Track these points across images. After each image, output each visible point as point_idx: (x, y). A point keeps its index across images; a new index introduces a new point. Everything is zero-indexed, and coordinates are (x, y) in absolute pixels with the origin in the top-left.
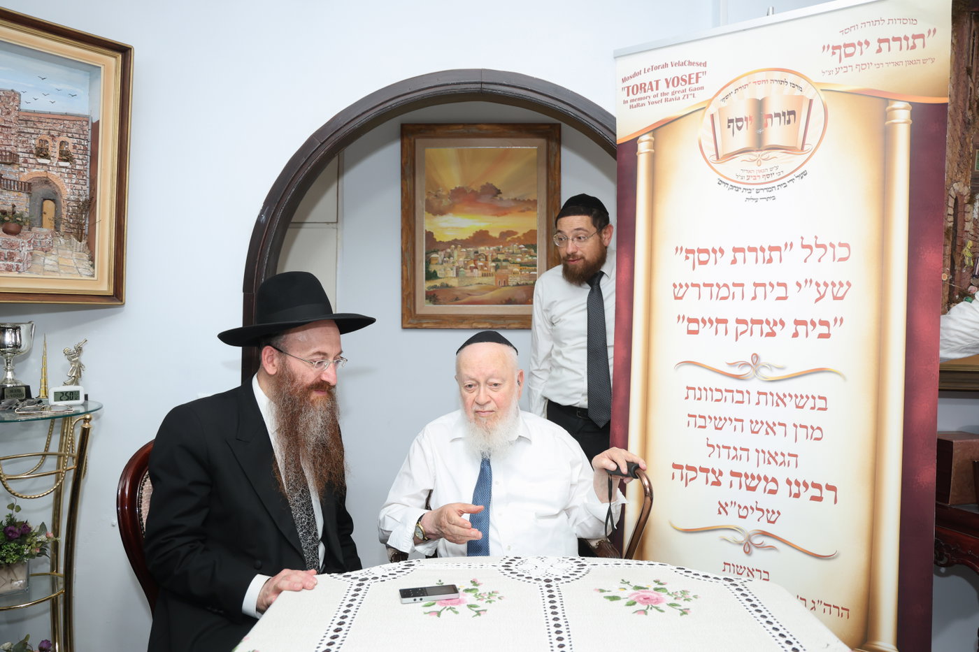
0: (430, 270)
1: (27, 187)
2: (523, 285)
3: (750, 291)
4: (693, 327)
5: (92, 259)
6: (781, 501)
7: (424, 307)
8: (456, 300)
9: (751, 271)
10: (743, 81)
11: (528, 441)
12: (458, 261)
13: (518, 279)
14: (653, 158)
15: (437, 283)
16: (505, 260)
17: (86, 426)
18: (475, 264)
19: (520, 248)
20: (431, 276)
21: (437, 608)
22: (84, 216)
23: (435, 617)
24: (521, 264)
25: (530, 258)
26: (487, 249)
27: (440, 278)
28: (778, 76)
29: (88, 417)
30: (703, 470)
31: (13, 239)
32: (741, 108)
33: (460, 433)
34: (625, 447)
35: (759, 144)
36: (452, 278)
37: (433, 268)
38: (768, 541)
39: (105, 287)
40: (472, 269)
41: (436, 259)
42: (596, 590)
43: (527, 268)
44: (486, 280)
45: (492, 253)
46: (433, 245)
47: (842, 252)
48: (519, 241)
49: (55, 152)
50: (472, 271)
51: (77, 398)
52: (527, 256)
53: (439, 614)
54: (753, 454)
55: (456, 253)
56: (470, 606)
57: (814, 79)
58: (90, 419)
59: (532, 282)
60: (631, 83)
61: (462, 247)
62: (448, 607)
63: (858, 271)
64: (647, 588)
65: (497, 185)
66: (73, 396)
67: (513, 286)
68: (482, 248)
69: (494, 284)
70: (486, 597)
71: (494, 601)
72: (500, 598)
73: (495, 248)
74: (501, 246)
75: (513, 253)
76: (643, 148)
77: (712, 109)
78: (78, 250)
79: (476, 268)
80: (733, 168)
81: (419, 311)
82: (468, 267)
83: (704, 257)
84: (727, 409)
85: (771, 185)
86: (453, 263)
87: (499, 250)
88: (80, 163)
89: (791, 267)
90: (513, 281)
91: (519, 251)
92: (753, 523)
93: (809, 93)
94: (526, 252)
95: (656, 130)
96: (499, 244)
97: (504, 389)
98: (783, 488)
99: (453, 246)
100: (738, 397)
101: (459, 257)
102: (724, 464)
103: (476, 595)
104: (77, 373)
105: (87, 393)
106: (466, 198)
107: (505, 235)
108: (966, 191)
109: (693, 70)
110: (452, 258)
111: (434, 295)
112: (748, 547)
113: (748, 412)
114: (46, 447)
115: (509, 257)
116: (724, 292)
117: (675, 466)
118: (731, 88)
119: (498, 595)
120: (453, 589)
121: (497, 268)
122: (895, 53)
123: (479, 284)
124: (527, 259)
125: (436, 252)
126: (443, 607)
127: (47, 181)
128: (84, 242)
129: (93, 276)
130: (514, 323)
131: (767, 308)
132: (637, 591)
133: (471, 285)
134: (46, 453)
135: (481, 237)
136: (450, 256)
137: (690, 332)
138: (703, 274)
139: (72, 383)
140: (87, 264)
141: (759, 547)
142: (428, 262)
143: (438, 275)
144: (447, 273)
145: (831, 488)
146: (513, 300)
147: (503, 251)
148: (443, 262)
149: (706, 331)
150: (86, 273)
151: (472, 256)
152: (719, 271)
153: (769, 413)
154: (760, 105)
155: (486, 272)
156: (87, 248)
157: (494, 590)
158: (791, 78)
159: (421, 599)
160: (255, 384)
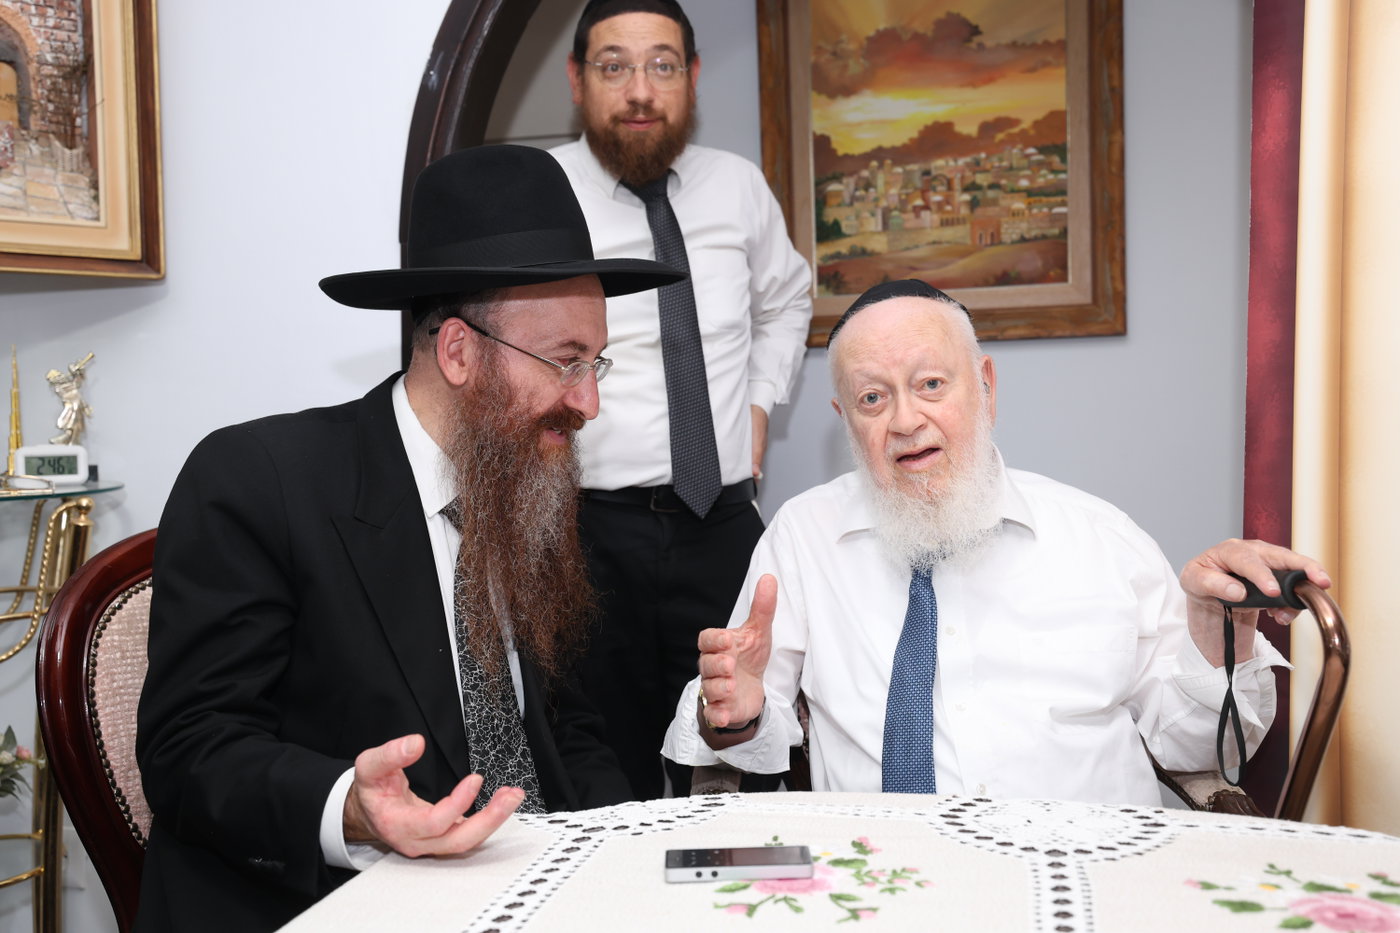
0: (825, 219)
2: (1036, 239)
5: (95, 185)
11: (1026, 530)
12: (886, 195)
13: (1022, 228)
15: (842, 246)
16: (992, 186)
17: (82, 521)
18: (924, 199)
19: (1027, 156)
20: (828, 232)
21: (751, 896)
22: (76, 97)
23: (741, 916)
24: (1030, 193)
25: (1051, 177)
26: (952, 163)
27: (849, 236)
29: (84, 502)
33: (860, 520)
34: (1284, 539)
36: (873, 233)
37: (831, 215)
39: (124, 243)
40: (917, 210)
41: (838, 194)
42: (1190, 882)
43: (1044, 199)
44: (949, 233)
45: (962, 171)
46: (830, 162)
48: (1024, 139)
50: (918, 216)
51: (73, 470)
52: (1044, 172)
53: (751, 909)
55: (881, 179)
56: (837, 898)
58: (88, 508)
59: (1056, 231)
61: (896, 163)
62: (780, 895)
64: (1348, 891)
66: (62, 465)
67: (1013, 243)
68: (940, 162)
69: (968, 241)
70: (883, 879)
71: (904, 890)
72: (918, 884)
73: (968, 159)
74: (983, 155)
75: (1011, 168)
78: (68, 168)
79: (926, 207)
82: (910, 207)
86: (876, 200)
87: (977, 163)
90: (1011, 232)
91: (1025, 162)
94: (1040, 164)
96: (978, 150)
97: (955, 393)
99: (874, 164)
101: (889, 185)
103: (858, 873)
104: (76, 420)
105: (93, 463)
107: (989, 128)
110: (872, 190)
111: (836, 274)
114: (23, 576)
115: (1002, 177)
119: (916, 877)
120: (804, 856)
121: (973, 204)
123: (934, 243)
124: (1045, 178)
125: (837, 178)
126: (764, 896)
128: (79, 151)
129: (97, 219)
130: (1016, 327)
132: (1314, 895)
133: (917, 247)
134: (23, 587)
135: (938, 138)
136: (868, 185)
139: (67, 441)
140: (86, 195)
142: (821, 202)
143: (844, 229)
144: (862, 225)
146: (1013, 274)
147: (988, 166)
148: (854, 199)
150: (85, 214)
151: (918, 182)
155: (949, 216)
156: (87, 164)
157: (908, 865)
159: (715, 874)
160: (400, 397)
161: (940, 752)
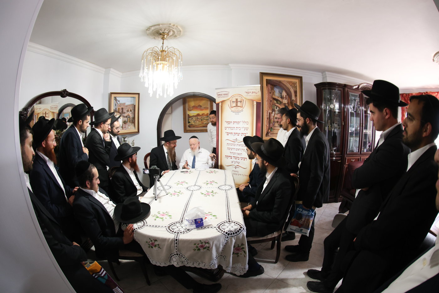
1: (127, 117)
3: (235, 128)
4: (228, 134)
6: (240, 161)
7: (188, 128)
8: (194, 127)
9: (236, 125)
10: (234, 96)
11: (201, 153)
13: (205, 123)
14: (222, 106)
15: (190, 124)
16: (203, 119)
19: (206, 117)
20: (189, 122)
22: (133, 120)
28: (239, 95)
30: (230, 156)
31: (125, 125)
32: (234, 100)
35: (237, 106)
36: (193, 123)
37: (189, 121)
38: (238, 167)
39: (136, 130)
40: (197, 121)
45: (200, 118)
46: (189, 116)
47: (247, 123)
48: (205, 115)
49: (129, 111)
54: (236, 154)
55: (193, 118)
56: (189, 173)
57: (244, 96)
60: (218, 94)
61: (195, 117)
63: (249, 126)
65: (201, 105)
68: (198, 117)
69: (201, 124)
70: (192, 172)
76: (220, 105)
77: (230, 99)
80: (233, 109)
81: (187, 129)
83: (229, 123)
84: (233, 147)
85: (238, 112)
88: (133, 111)
89: (241, 125)
92: (236, 164)
93: (243, 99)
95: (222, 102)
96: (202, 116)
97: (196, 145)
98: (240, 158)
100: (234, 145)
101: (194, 119)
102: (232, 155)
106: (195, 108)
107: (203, 114)
108: (271, 111)
109: (228, 93)
111: (190, 126)
112: (236, 168)
113: (236, 147)
116: (232, 128)
117: (226, 156)
118: (233, 97)
119: (194, 172)
121: (201, 120)
122: (254, 94)
123: (198, 124)
124: (207, 119)
125: (190, 118)
127: (128, 115)
130: (204, 131)
131: (238, 131)
135: (198, 115)
136: (192, 119)
137: (227, 135)
138: (229, 126)
140: (134, 127)
141: (237, 168)
142: (188, 120)
145: (246, 158)
146: (204, 126)
149: (230, 135)
150: (134, 129)
152: (231, 125)
153: (238, 147)
154: (237, 99)
155: (199, 121)
156: (134, 125)
158: (241, 96)
160: (164, 146)
161: (195, 166)
